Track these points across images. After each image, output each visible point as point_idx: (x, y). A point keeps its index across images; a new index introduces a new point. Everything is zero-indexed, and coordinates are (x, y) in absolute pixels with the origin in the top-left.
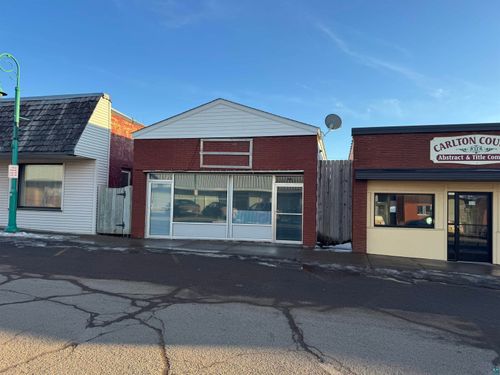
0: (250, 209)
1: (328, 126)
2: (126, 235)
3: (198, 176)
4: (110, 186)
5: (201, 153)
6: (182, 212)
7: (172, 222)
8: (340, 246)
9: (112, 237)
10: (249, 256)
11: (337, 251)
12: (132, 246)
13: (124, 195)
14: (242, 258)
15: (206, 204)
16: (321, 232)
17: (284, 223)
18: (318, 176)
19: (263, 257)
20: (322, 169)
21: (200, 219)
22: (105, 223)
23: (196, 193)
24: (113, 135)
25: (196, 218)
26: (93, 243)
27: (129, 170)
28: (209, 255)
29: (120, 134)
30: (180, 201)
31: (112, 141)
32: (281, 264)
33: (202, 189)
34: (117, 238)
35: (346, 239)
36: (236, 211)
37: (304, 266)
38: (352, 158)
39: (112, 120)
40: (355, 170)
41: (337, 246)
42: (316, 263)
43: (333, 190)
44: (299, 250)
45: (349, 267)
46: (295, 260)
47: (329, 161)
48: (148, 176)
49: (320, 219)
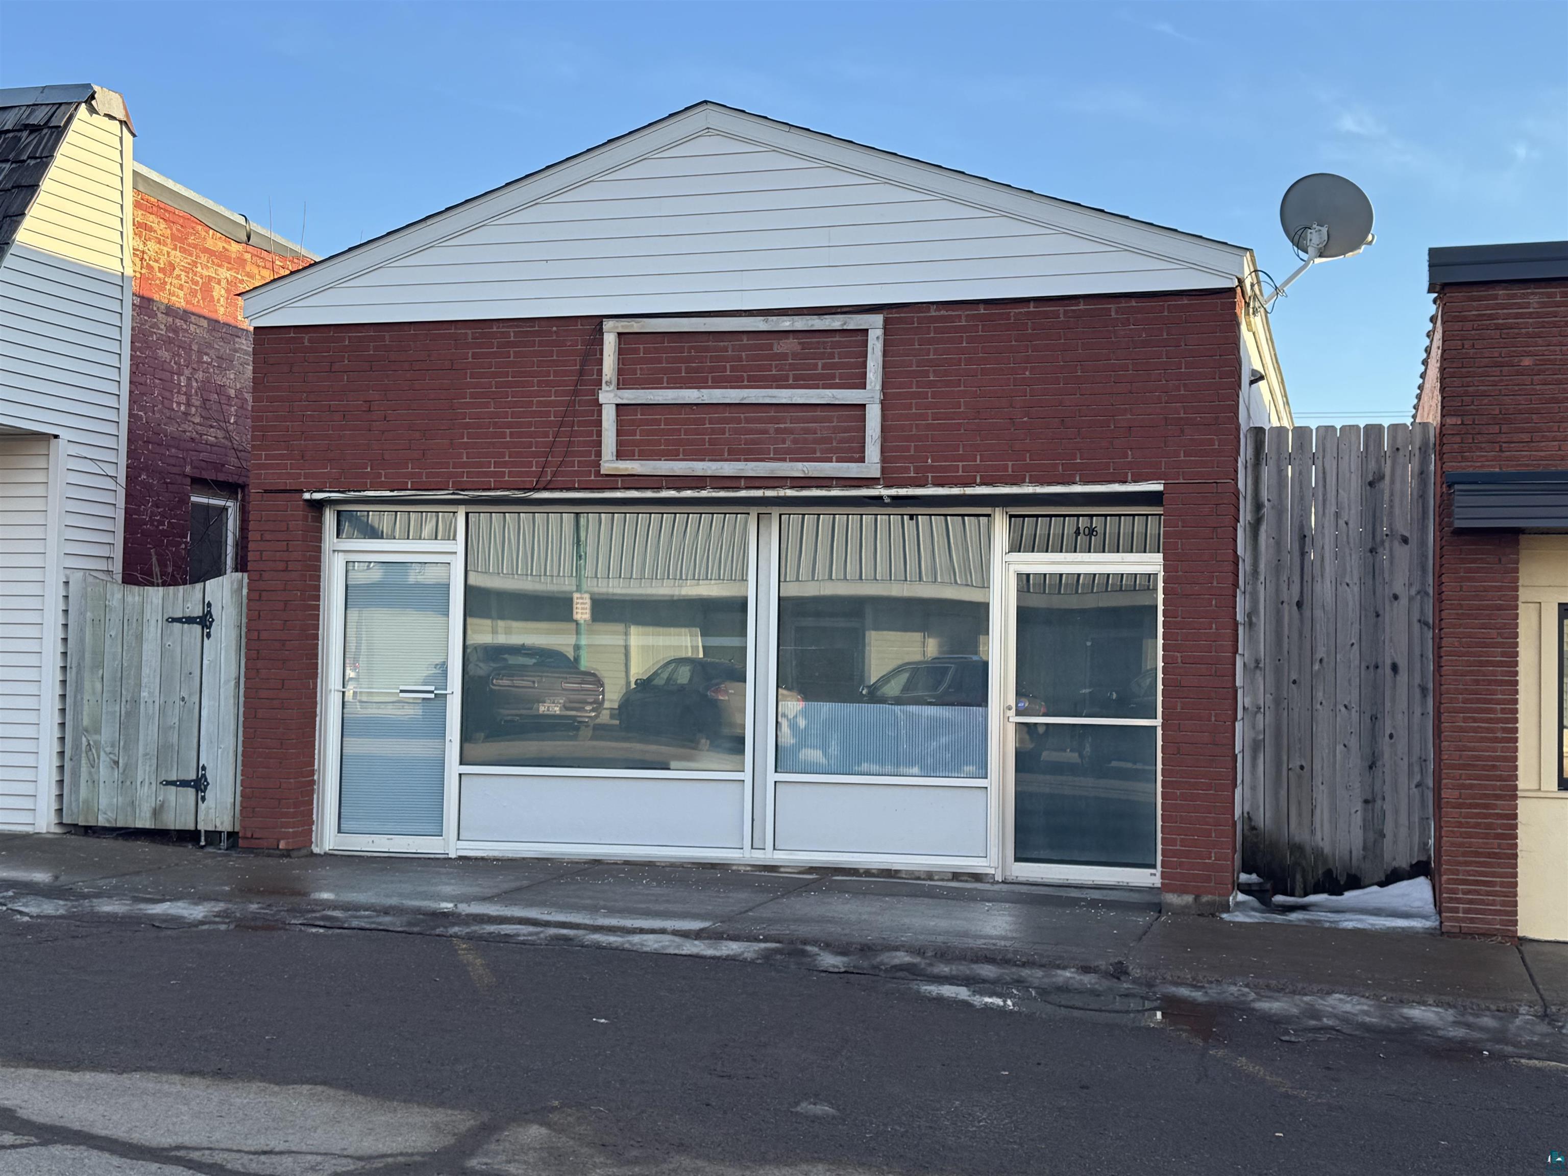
0: (874, 696)
1: (1298, 240)
2: (213, 837)
3: (590, 519)
4: (129, 579)
5: (609, 397)
6: (507, 713)
7: (453, 767)
8: (1372, 895)
9: (144, 848)
10: (866, 949)
11: (1350, 923)
12: (247, 891)
13: (205, 621)
14: (829, 960)
15: (638, 670)
16: (1264, 819)
17: (1058, 768)
18: (1246, 515)
19: (944, 954)
20: (1266, 473)
21: (607, 747)
22: (104, 771)
23: (582, 611)
24: (144, 305)
25: (584, 745)
26: (41, 876)
27: (231, 488)
28: (652, 943)
29: (179, 301)
30: (495, 653)
31: (140, 339)
32: (1043, 992)
33: (616, 588)
34: (169, 851)
35: (1403, 862)
36: (793, 706)
37: (1172, 1006)
38: (1432, 415)
39: (141, 228)
40: (1450, 482)
41: (1351, 897)
42: (1233, 991)
43: (1324, 590)
44: (1142, 920)
45: (1417, 1013)
46: (1119, 972)
47: (1302, 433)
48: (329, 518)
49: (1256, 746)
